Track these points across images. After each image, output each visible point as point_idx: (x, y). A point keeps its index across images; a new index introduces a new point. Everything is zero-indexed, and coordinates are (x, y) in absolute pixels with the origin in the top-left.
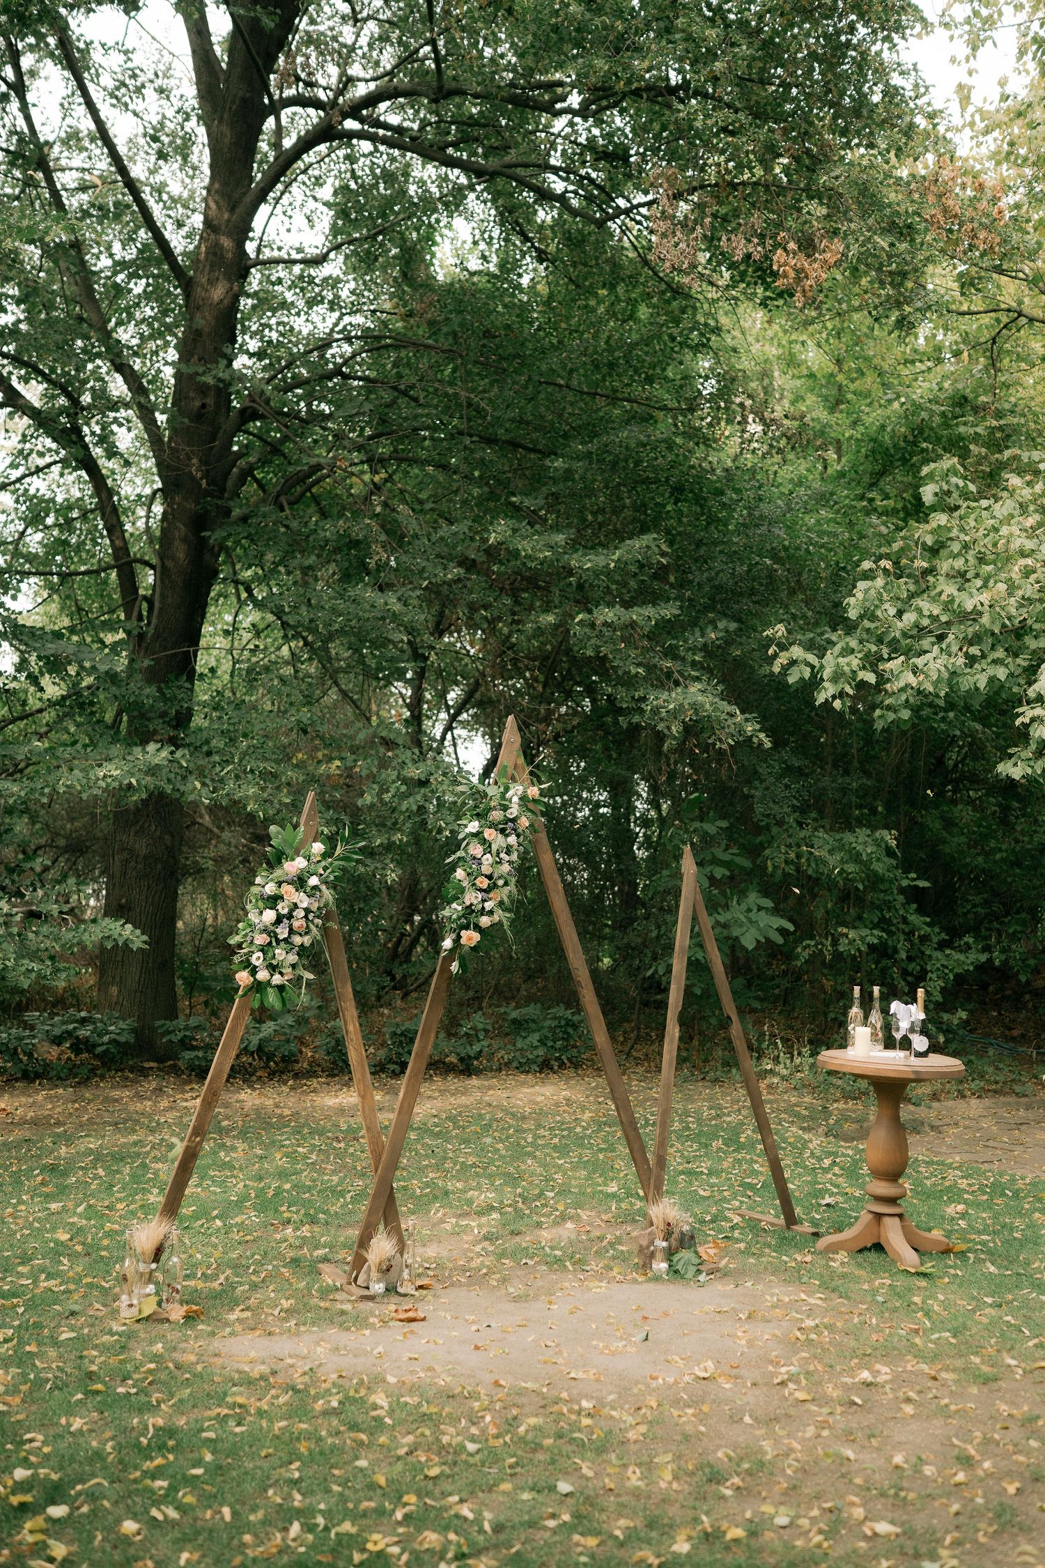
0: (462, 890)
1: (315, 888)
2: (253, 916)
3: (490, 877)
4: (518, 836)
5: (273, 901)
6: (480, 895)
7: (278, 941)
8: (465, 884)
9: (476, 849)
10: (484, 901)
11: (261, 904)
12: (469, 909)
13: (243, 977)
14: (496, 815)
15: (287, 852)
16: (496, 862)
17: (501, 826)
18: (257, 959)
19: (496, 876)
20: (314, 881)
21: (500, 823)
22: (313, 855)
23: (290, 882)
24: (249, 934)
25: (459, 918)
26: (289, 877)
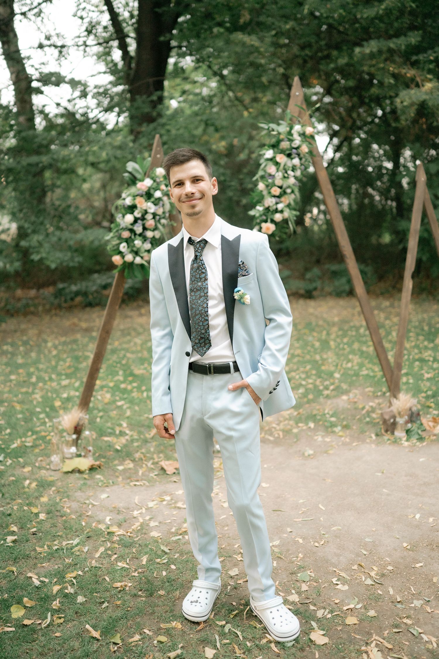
0: (263, 197)
1: (159, 199)
2: (118, 218)
3: (281, 187)
4: (301, 159)
5: (132, 208)
6: (274, 200)
7: (135, 234)
8: (265, 193)
9: (272, 169)
10: (277, 203)
11: (123, 211)
12: (268, 209)
13: (116, 259)
14: (285, 145)
15: (138, 176)
16: (284, 177)
17: (288, 152)
18: (123, 247)
19: (284, 186)
20: (158, 194)
21: (287, 149)
22: (157, 177)
23: (142, 196)
24: (117, 231)
25: (261, 216)
26: (140, 192)
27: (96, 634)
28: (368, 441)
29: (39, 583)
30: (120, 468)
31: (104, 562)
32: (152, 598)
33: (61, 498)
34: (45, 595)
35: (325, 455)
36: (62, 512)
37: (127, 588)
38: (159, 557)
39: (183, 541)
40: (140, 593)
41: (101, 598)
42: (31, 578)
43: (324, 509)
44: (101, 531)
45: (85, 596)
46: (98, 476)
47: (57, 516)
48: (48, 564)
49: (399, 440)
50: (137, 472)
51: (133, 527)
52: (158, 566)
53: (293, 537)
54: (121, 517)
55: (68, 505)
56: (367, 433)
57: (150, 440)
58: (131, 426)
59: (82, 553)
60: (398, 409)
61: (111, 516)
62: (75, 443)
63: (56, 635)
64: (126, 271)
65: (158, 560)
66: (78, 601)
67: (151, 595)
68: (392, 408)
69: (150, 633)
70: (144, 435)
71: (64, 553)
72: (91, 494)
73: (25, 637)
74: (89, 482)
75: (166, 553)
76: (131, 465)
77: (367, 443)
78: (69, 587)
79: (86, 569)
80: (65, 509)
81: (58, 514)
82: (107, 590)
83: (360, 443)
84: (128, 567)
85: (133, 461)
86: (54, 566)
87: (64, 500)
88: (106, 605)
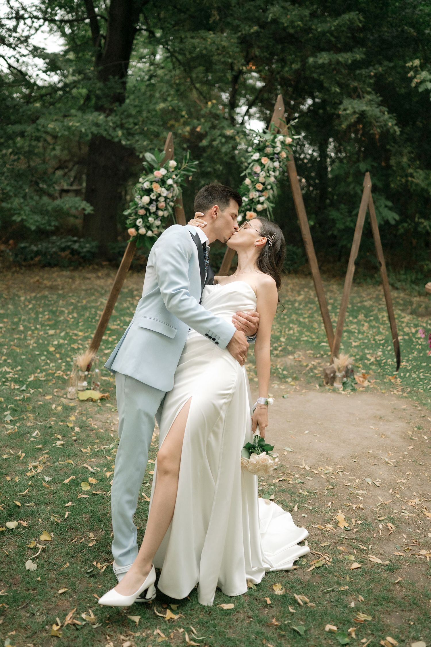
0: (248, 190)
1: (171, 186)
2: (137, 198)
3: (263, 184)
4: (280, 162)
5: (149, 192)
6: (257, 194)
7: (150, 213)
8: (250, 187)
9: (257, 169)
10: (259, 196)
11: (142, 193)
12: (252, 201)
13: (132, 231)
14: (269, 150)
15: (155, 166)
16: (268, 176)
17: (271, 156)
18: (139, 222)
19: (267, 183)
20: (170, 182)
21: (270, 155)
22: (170, 168)
23: (157, 182)
24: (135, 208)
25: (246, 205)
26: (157, 179)
46: (108, 405)
49: (337, 390)
56: (313, 384)
64: (138, 241)
68: (333, 365)
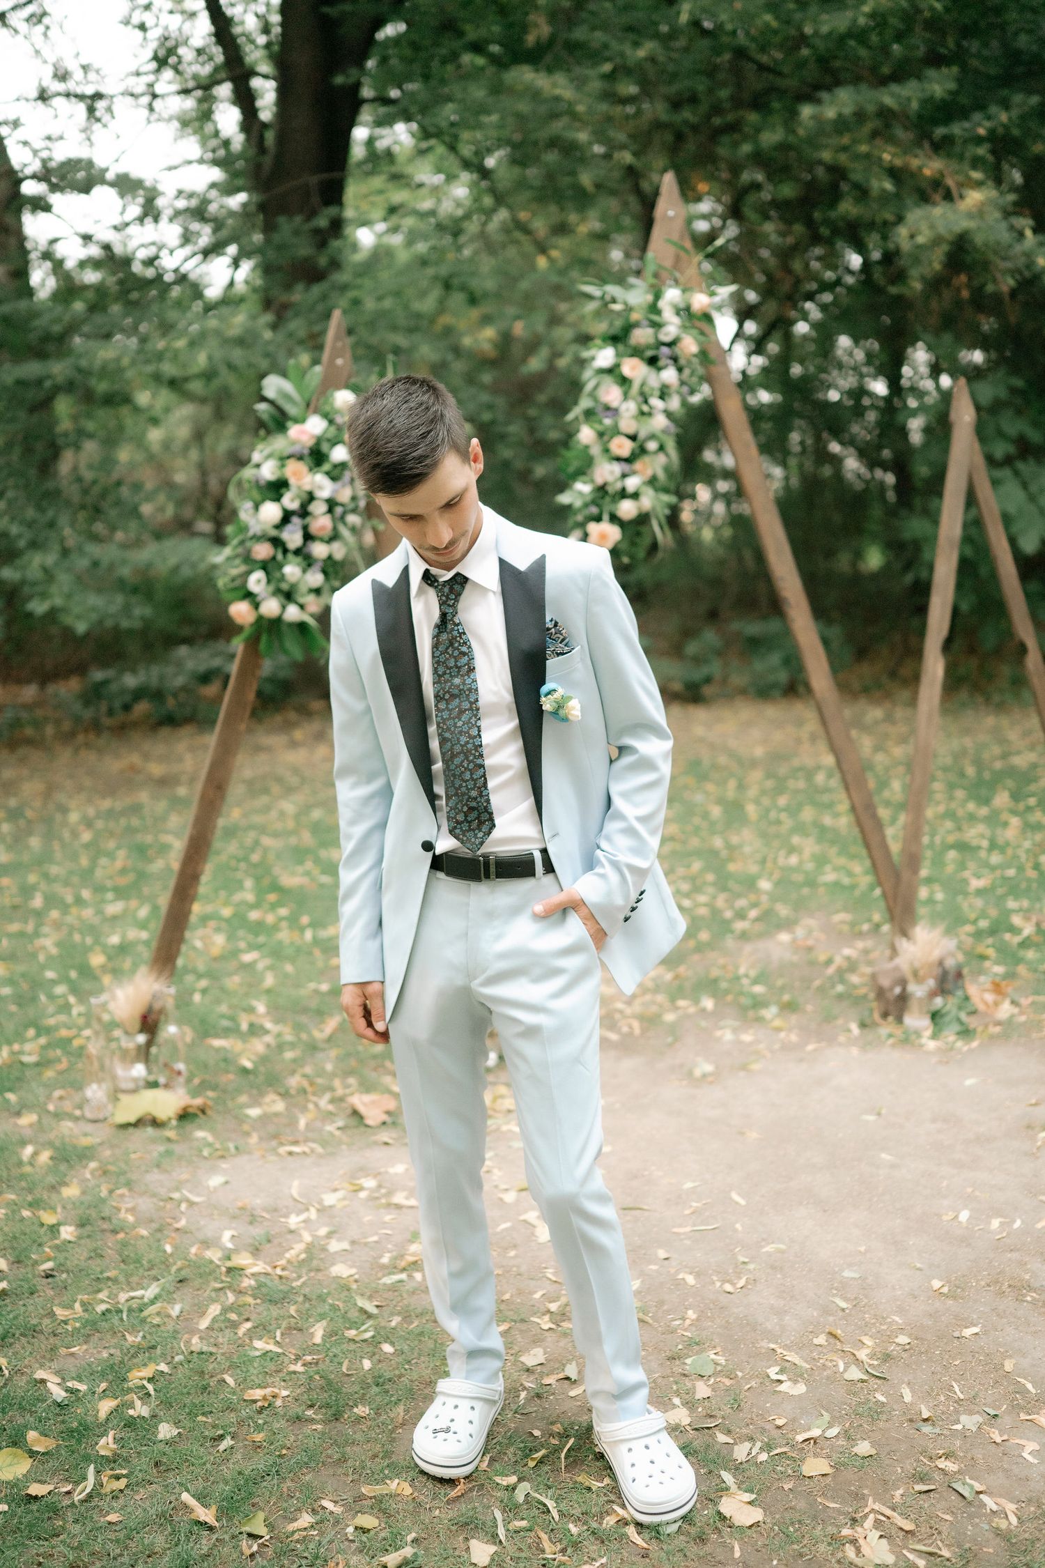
0: (590, 461)
1: (342, 465)
2: (245, 512)
3: (633, 438)
4: (680, 370)
5: (277, 488)
6: (617, 468)
7: (285, 551)
8: (596, 451)
9: (612, 394)
10: (624, 476)
11: (256, 494)
12: (602, 490)
13: (240, 611)
14: (642, 336)
15: (292, 410)
16: (642, 413)
17: (650, 353)
18: (256, 582)
19: (642, 435)
20: (338, 454)
21: (648, 347)
22: (337, 412)
23: (300, 458)
24: (242, 543)
25: (586, 505)
26: (296, 449)
27: (206, 1515)
28: (842, 1039)
29: (64, 1394)
30: (254, 1112)
31: (220, 1340)
32: (338, 1424)
33: (111, 1187)
34: (80, 1424)
35: (742, 1074)
36: (114, 1221)
37: (279, 1403)
38: (354, 1325)
39: (410, 1286)
40: (310, 1413)
41: (215, 1426)
42: (43, 1381)
43: (743, 1202)
44: (212, 1266)
45: (177, 1423)
46: (200, 1134)
47: (103, 1231)
48: (85, 1347)
49: (913, 1037)
50: (293, 1123)
51: (287, 1255)
52: (352, 1346)
53: (673, 1271)
54: (257, 1231)
55: (129, 1206)
56: (840, 1022)
57: (322, 1045)
58: (277, 1012)
59: (166, 1320)
60: (911, 964)
61: (234, 1229)
62: (144, 1053)
63: (109, 1518)
64: (264, 638)
65: (352, 1333)
66: (161, 1436)
67: (337, 1417)
68: (897, 961)
69: (338, 1510)
70: (309, 1033)
71: (122, 1319)
72: (184, 1176)
73: (34, 1525)
74: (178, 1149)
75: (370, 1316)
76: (280, 1106)
77: (840, 1044)
78: (138, 1403)
79: (178, 1358)
80: (122, 1215)
81: (105, 1226)
82: (230, 1408)
83: (823, 1044)
84: (280, 1350)
85: (285, 1095)
86: (99, 1352)
87: (119, 1192)
88: (227, 1442)
